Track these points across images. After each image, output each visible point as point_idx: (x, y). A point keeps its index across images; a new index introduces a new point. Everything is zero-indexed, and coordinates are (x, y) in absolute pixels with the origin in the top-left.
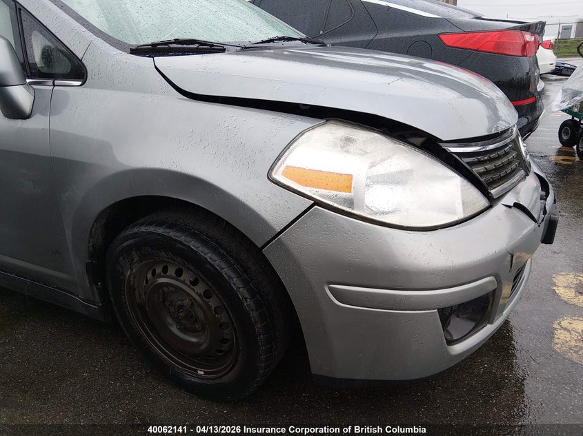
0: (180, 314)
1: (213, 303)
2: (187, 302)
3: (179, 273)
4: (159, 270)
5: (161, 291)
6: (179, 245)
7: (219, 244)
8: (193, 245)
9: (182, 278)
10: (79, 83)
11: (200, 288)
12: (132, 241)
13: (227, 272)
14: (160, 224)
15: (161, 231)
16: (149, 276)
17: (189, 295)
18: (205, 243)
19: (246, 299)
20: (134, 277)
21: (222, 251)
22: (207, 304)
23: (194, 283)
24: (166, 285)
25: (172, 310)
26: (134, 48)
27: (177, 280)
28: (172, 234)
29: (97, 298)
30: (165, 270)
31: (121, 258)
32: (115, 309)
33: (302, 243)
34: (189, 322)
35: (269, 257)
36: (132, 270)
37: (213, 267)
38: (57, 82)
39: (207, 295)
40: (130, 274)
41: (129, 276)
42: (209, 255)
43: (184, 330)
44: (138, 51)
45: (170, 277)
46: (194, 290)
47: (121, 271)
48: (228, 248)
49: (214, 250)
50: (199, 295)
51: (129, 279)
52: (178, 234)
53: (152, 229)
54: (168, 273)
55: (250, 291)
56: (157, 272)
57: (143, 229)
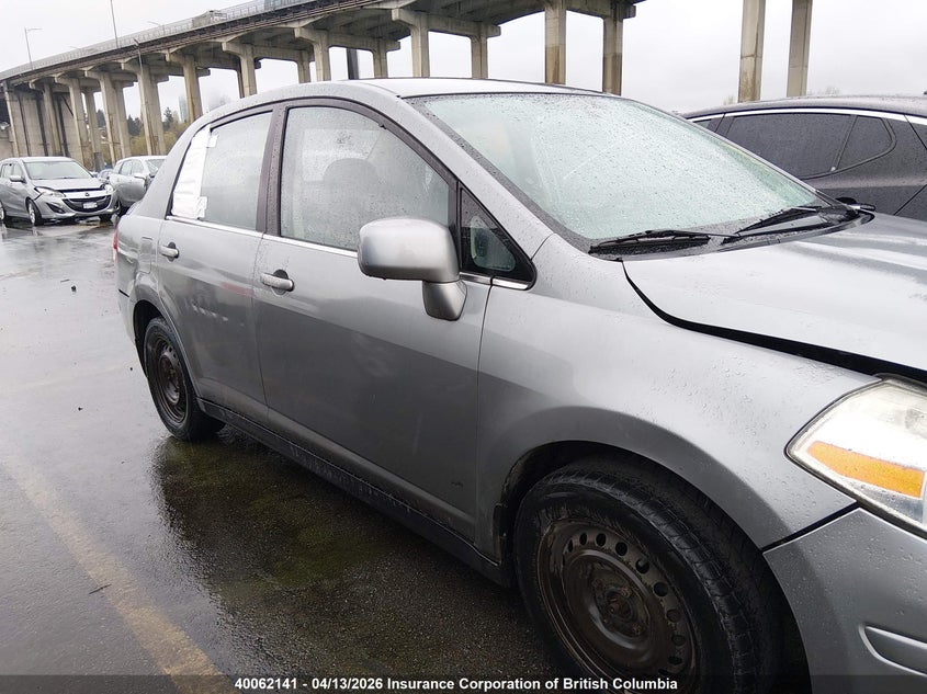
0: (612, 605)
1: (667, 603)
2: (625, 591)
3: (621, 549)
4: (592, 538)
5: (590, 567)
6: (632, 515)
7: (690, 525)
8: (654, 520)
9: (625, 558)
10: (525, 286)
11: (650, 579)
12: (564, 494)
13: (700, 569)
14: (607, 480)
15: (608, 490)
16: (576, 542)
17: (632, 584)
18: (670, 521)
19: (724, 613)
20: (554, 538)
21: (694, 536)
22: (658, 603)
23: (643, 570)
24: (602, 561)
25: (599, 594)
26: (595, 245)
27: (619, 559)
28: (623, 497)
29: (499, 552)
30: (601, 540)
31: (544, 511)
32: (519, 572)
33: (831, 556)
34: (622, 618)
35: (772, 564)
36: (553, 527)
37: (681, 557)
38: (495, 281)
39: (660, 589)
40: (550, 533)
41: (547, 535)
42: (676, 538)
43: (612, 627)
44: (600, 250)
45: (608, 552)
46: (641, 579)
47: (538, 525)
48: (702, 534)
49: (682, 533)
50: (648, 588)
51: (546, 539)
52: (633, 500)
53: (595, 484)
54: (606, 546)
55: (730, 602)
56: (588, 540)
57: (582, 482)
